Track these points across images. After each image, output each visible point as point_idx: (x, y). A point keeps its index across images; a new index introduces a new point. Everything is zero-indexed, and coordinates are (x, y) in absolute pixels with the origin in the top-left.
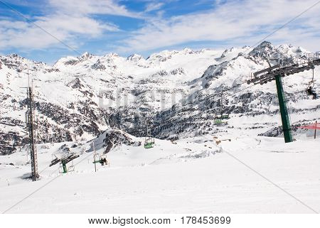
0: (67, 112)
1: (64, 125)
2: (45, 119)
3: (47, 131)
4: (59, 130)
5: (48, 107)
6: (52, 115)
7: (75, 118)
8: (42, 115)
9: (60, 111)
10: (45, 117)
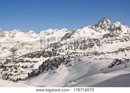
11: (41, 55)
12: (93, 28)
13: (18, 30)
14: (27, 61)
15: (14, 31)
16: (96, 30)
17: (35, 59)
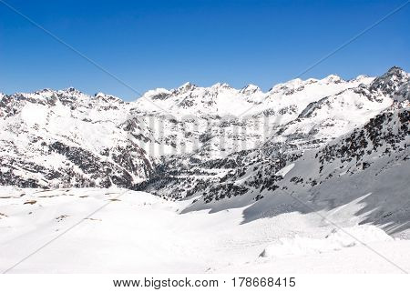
0: (98, 159)
1: (91, 174)
2: (70, 166)
3: (69, 181)
4: (83, 180)
5: (78, 153)
6: (80, 162)
7: (106, 167)
8: (69, 162)
9: (90, 158)
10: (72, 164)
11: (222, 165)
12: (364, 93)
13: (224, 84)
14: (204, 173)
15: (215, 86)
16: (369, 98)
17: (214, 170)
